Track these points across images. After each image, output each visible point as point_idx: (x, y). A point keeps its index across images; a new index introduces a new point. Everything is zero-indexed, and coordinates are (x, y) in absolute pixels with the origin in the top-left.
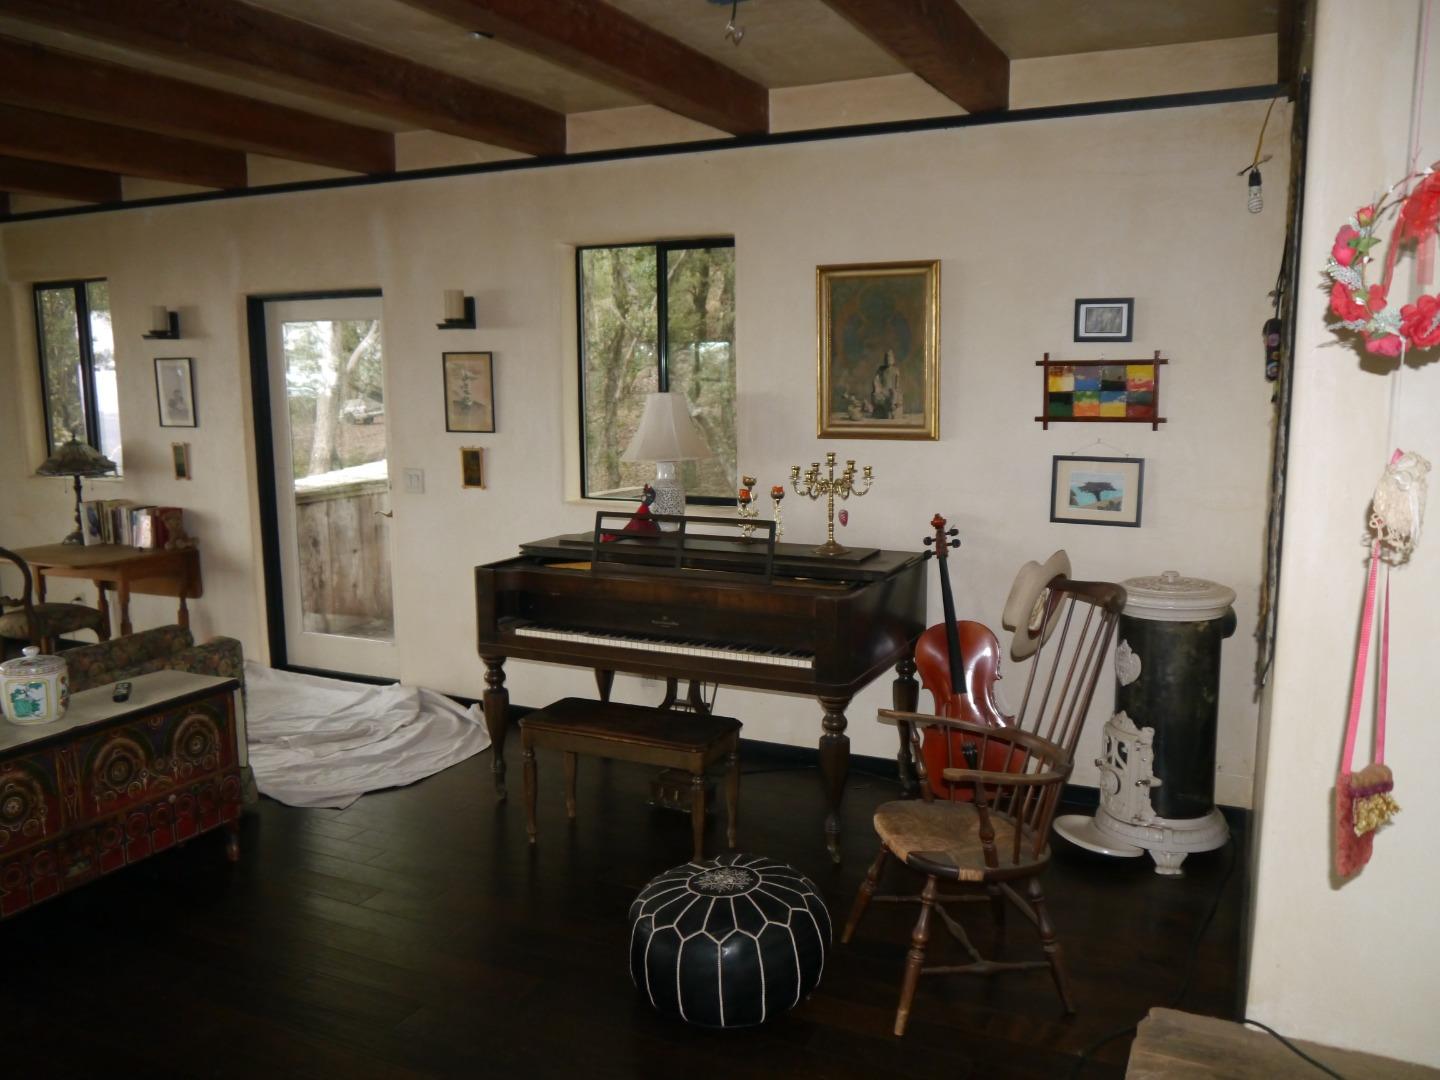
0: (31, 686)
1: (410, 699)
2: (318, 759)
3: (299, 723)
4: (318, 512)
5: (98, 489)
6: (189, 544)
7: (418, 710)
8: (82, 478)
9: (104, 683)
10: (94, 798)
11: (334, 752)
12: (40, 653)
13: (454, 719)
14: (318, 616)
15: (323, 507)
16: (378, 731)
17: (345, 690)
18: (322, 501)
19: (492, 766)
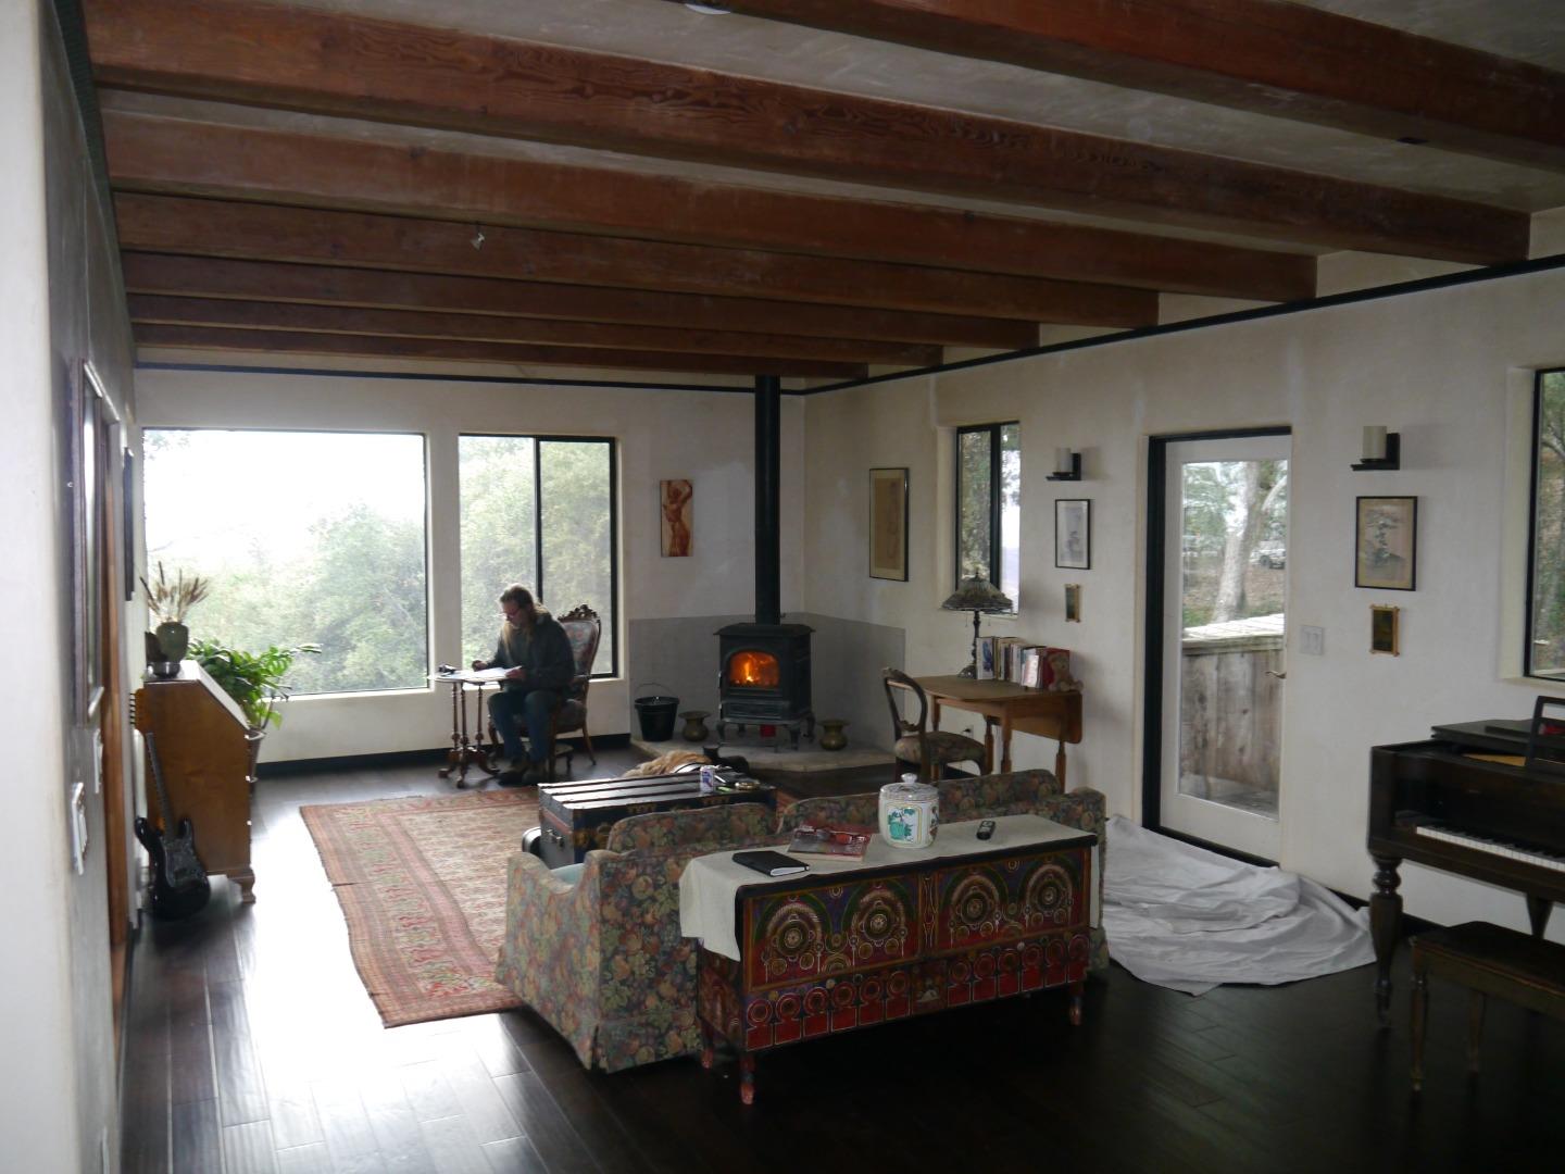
0: (906, 811)
1: (1289, 887)
2: (1176, 935)
3: (1162, 892)
4: (1208, 665)
5: (995, 626)
6: (1073, 688)
7: (1296, 901)
8: (981, 613)
9: (971, 818)
10: (949, 930)
11: (1195, 930)
12: (917, 781)
13: (1337, 919)
14: (1199, 778)
15: (1214, 659)
16: (1245, 917)
17: (1215, 863)
18: (1213, 654)
19: (1375, 984)
